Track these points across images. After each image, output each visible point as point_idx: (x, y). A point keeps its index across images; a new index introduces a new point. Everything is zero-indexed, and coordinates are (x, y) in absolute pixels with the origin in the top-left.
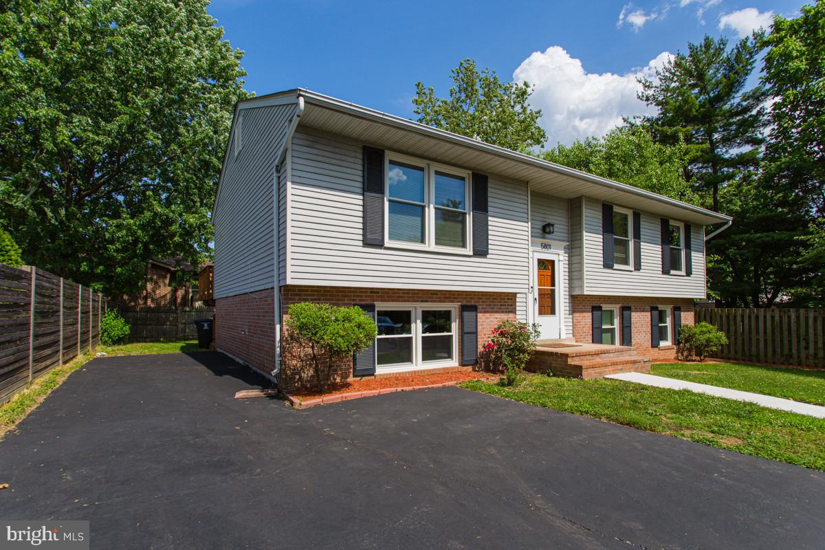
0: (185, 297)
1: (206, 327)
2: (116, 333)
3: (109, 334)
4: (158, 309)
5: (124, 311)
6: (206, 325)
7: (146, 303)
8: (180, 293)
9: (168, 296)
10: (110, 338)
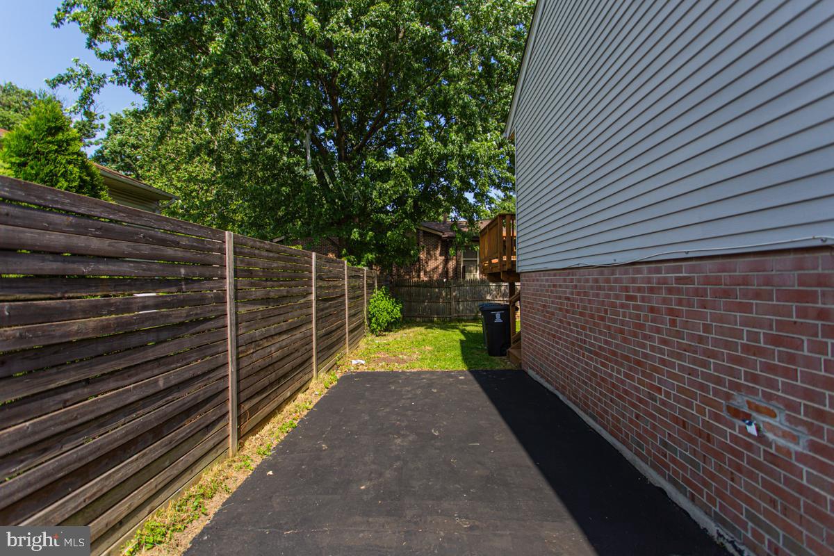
0: (456, 269)
1: (498, 319)
2: (385, 317)
3: (377, 319)
4: (429, 285)
5: (395, 289)
6: (498, 315)
7: (419, 276)
8: (452, 264)
9: (441, 267)
10: (379, 325)
